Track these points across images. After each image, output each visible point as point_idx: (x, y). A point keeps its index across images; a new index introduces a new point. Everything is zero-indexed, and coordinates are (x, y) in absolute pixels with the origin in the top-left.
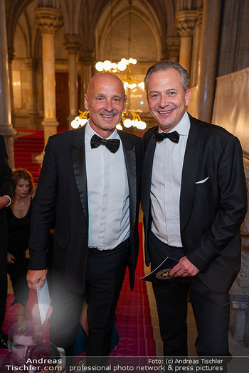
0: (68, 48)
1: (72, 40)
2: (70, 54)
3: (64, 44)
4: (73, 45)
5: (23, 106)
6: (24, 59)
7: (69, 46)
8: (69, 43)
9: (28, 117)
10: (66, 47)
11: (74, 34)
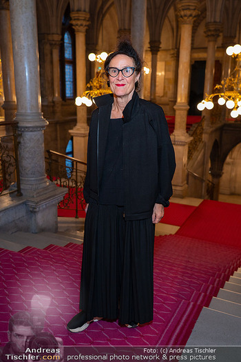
0: (208, 36)
1: (212, 28)
2: (209, 41)
3: (205, 32)
4: (212, 33)
5: (165, 94)
6: (169, 50)
7: (209, 33)
8: (210, 30)
9: (168, 104)
10: (206, 35)
11: (215, 22)
